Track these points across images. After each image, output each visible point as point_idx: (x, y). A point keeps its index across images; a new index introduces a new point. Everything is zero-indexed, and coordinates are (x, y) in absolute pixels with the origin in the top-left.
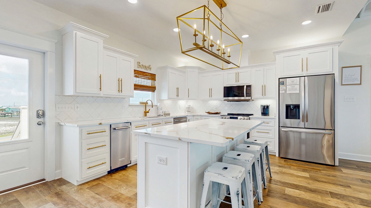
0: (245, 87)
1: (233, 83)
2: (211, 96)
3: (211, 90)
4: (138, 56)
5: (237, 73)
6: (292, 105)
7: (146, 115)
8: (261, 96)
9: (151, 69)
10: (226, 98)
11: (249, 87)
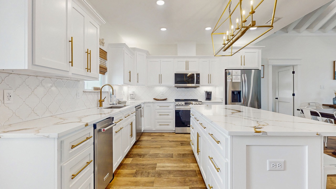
0: (195, 75)
1: (182, 70)
2: (160, 81)
3: (160, 76)
4: (105, 23)
5: (187, 62)
6: (236, 91)
7: (101, 105)
8: (207, 83)
9: (104, 44)
10: (177, 85)
11: (198, 75)
